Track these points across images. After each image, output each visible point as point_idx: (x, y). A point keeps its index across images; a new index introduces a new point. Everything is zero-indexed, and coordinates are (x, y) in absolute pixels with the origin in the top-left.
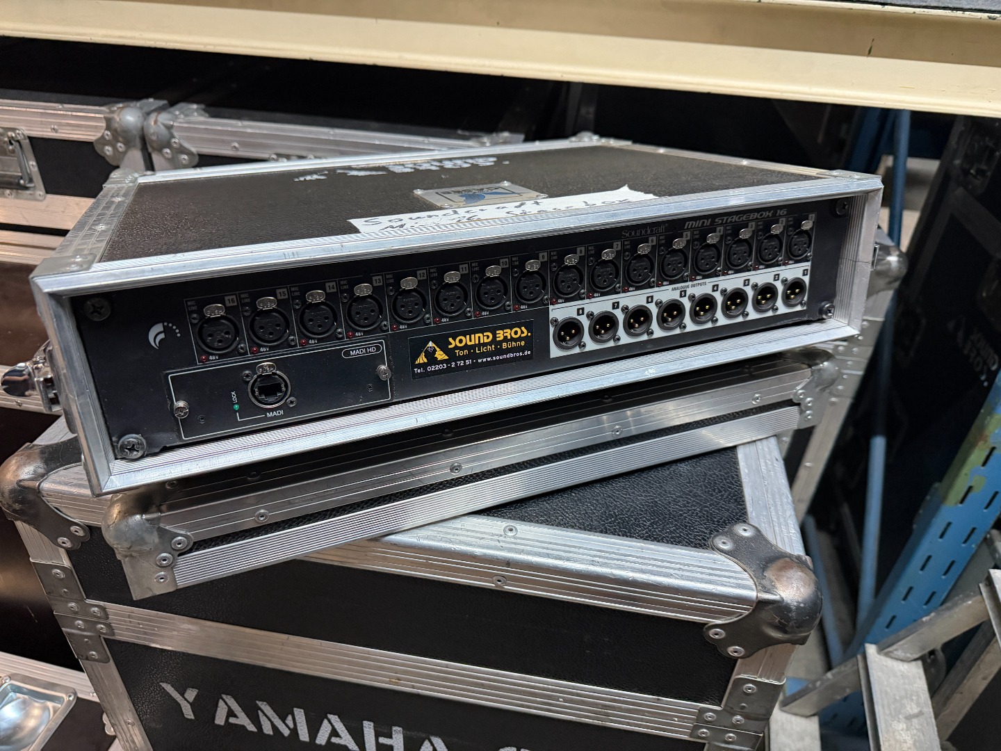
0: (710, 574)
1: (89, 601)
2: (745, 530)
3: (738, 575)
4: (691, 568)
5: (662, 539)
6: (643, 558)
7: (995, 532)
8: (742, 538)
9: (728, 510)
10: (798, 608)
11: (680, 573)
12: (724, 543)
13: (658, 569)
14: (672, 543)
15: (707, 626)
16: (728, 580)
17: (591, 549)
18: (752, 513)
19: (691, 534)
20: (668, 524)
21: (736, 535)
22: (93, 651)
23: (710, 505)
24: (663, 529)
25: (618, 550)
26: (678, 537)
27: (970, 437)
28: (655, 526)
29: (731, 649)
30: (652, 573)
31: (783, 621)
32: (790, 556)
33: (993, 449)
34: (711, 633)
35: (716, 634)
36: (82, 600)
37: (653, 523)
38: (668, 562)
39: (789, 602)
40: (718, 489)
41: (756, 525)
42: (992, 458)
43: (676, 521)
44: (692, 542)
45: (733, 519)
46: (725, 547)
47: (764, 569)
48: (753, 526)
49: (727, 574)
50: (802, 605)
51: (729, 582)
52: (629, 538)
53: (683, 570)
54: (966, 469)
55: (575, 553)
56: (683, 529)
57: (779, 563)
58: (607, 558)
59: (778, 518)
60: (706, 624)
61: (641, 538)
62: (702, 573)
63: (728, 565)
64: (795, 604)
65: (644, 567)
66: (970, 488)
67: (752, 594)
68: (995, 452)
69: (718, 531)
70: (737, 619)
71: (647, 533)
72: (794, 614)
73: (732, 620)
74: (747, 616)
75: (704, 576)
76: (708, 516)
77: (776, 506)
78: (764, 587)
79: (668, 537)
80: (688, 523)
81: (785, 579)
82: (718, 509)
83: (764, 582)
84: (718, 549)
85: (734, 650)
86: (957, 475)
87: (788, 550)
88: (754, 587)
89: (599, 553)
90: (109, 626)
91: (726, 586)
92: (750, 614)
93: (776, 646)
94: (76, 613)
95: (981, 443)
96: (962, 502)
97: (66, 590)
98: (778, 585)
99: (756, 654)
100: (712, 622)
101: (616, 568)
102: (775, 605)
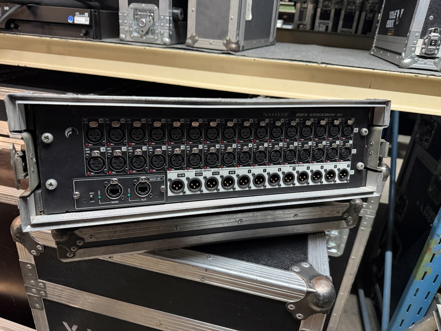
0: (288, 280)
1: (39, 280)
2: (306, 265)
3: (300, 281)
4: (281, 277)
5: (271, 266)
6: (261, 272)
7: (439, 294)
8: (304, 268)
9: (300, 257)
10: (323, 295)
11: (276, 278)
12: (296, 269)
13: (267, 276)
14: (275, 267)
15: (287, 303)
16: (295, 282)
17: (240, 267)
18: (310, 259)
19: (283, 265)
20: (274, 260)
21: (301, 266)
22: (37, 304)
23: (293, 255)
24: (272, 262)
25: (252, 268)
26: (278, 265)
27: (424, 249)
28: (269, 261)
29: (297, 315)
30: (264, 277)
31: (317, 301)
32: (323, 276)
33: (434, 255)
34: (289, 306)
35: (291, 307)
36: (37, 279)
37: (268, 259)
38: (272, 274)
39: (320, 292)
40: (297, 249)
41: (311, 264)
42: (434, 258)
43: (278, 259)
44: (283, 268)
45: (301, 261)
46: (296, 270)
47: (311, 279)
48: (309, 264)
49: (295, 280)
50: (325, 294)
51: (296, 283)
52: (257, 264)
53: (277, 277)
54: (423, 264)
55: (234, 268)
56: (280, 263)
57: (318, 277)
58: (247, 271)
59: (321, 262)
60: (287, 302)
61: (262, 264)
62: (285, 279)
63: (296, 277)
64: (322, 294)
65: (261, 275)
66: (426, 273)
67: (305, 289)
68: (435, 256)
69: (294, 264)
70: (299, 300)
71: (265, 263)
72: (321, 298)
73: (297, 301)
74: (303, 299)
75: (286, 280)
76: (291, 259)
77: (320, 257)
78: (310, 286)
79: (273, 265)
80: (283, 260)
81: (319, 283)
82: (296, 257)
83: (310, 284)
84: (293, 271)
85: (299, 316)
86: (419, 267)
87: (323, 274)
88: (306, 286)
89: (243, 268)
90: (45, 292)
91: (294, 284)
92: (304, 298)
93: (316, 314)
94: (33, 285)
95: (429, 252)
96: (423, 279)
97: (31, 274)
98: (315, 285)
99: (308, 317)
100: (289, 301)
101: (250, 274)
102: (314, 294)
